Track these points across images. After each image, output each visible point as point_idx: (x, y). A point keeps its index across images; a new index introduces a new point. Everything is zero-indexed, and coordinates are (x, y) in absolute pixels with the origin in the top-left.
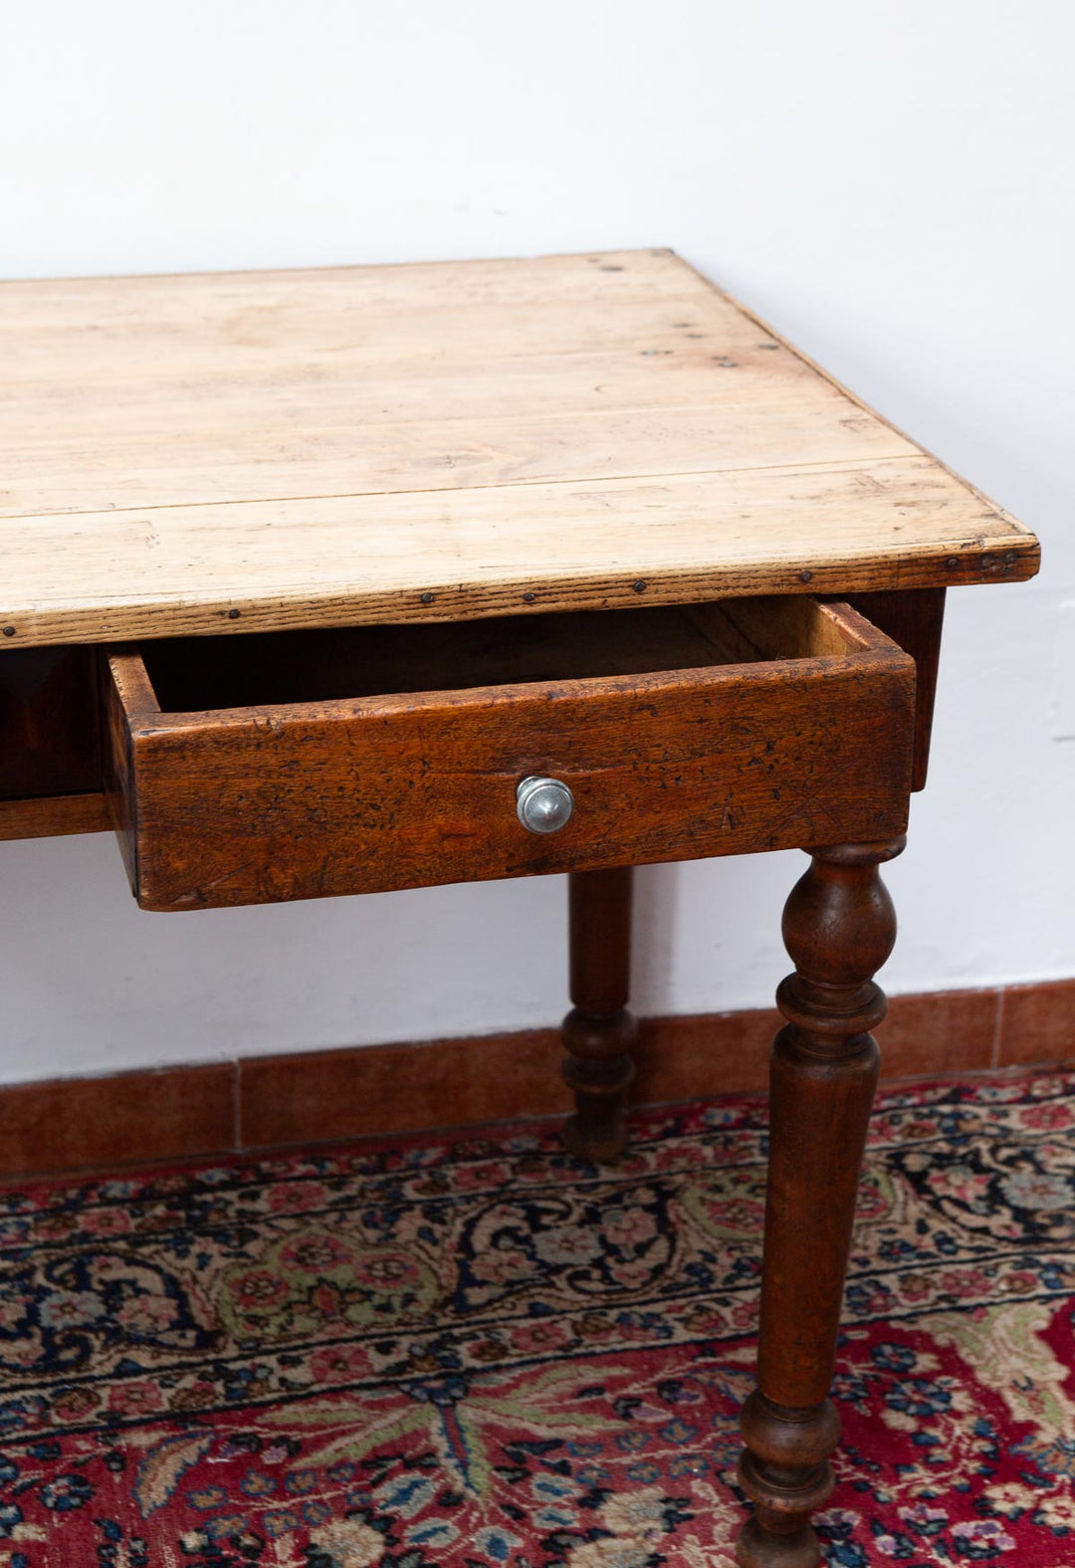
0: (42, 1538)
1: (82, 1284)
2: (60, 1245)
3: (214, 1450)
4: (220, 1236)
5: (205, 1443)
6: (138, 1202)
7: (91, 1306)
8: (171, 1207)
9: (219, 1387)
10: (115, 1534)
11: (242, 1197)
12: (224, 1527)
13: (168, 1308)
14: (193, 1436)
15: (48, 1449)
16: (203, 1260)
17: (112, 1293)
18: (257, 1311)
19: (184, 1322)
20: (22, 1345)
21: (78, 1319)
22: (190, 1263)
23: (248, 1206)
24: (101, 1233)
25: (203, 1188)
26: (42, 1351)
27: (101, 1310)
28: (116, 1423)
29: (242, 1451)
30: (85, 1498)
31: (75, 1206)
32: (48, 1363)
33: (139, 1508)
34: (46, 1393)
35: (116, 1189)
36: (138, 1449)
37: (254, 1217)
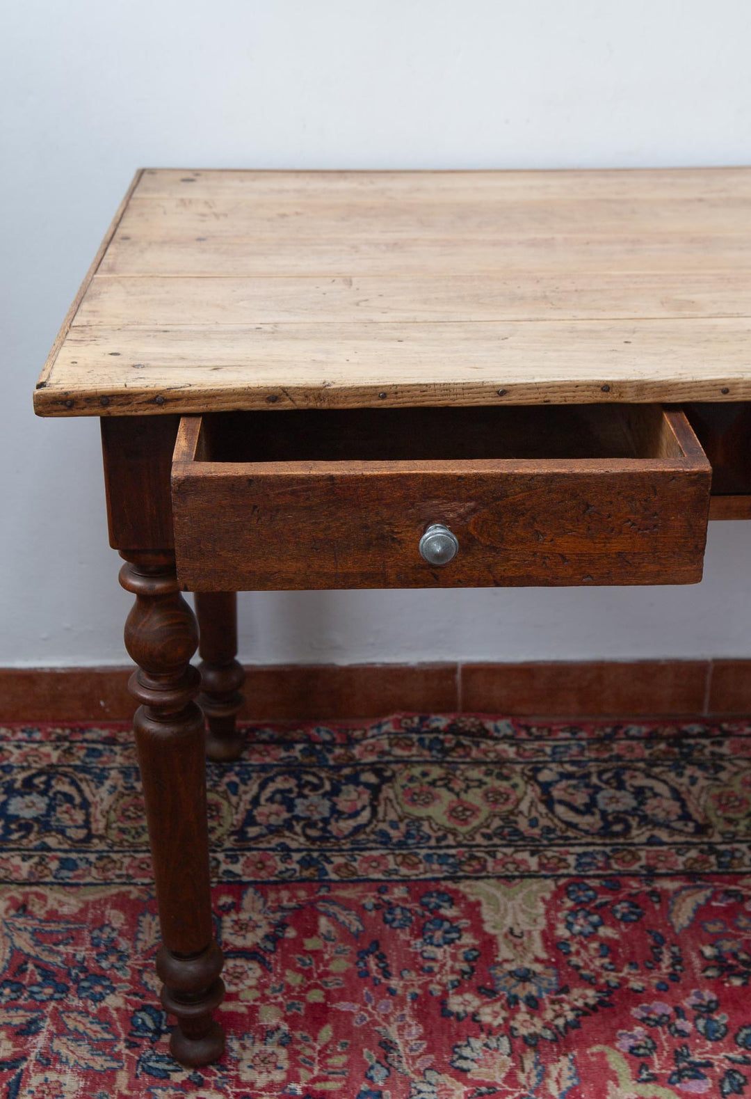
0: (617, 937)
1: (621, 786)
2: (605, 761)
3: (714, 897)
4: (701, 766)
5: (708, 893)
6: (650, 739)
7: (628, 801)
8: (669, 745)
9: (713, 859)
10: (660, 942)
11: (713, 743)
12: (727, 946)
13: (675, 807)
14: (700, 888)
15: (613, 884)
16: (693, 781)
17: (639, 792)
18: (730, 815)
19: (686, 817)
20: (588, 819)
21: (621, 807)
22: (685, 780)
23: (717, 749)
24: (628, 756)
25: (687, 735)
26: (601, 824)
27: (634, 803)
28: (651, 874)
29: (732, 901)
30: (640, 916)
31: (611, 738)
32: (605, 832)
33: (672, 927)
34: (608, 849)
35: (634, 731)
36: (667, 891)
37: (722, 757)
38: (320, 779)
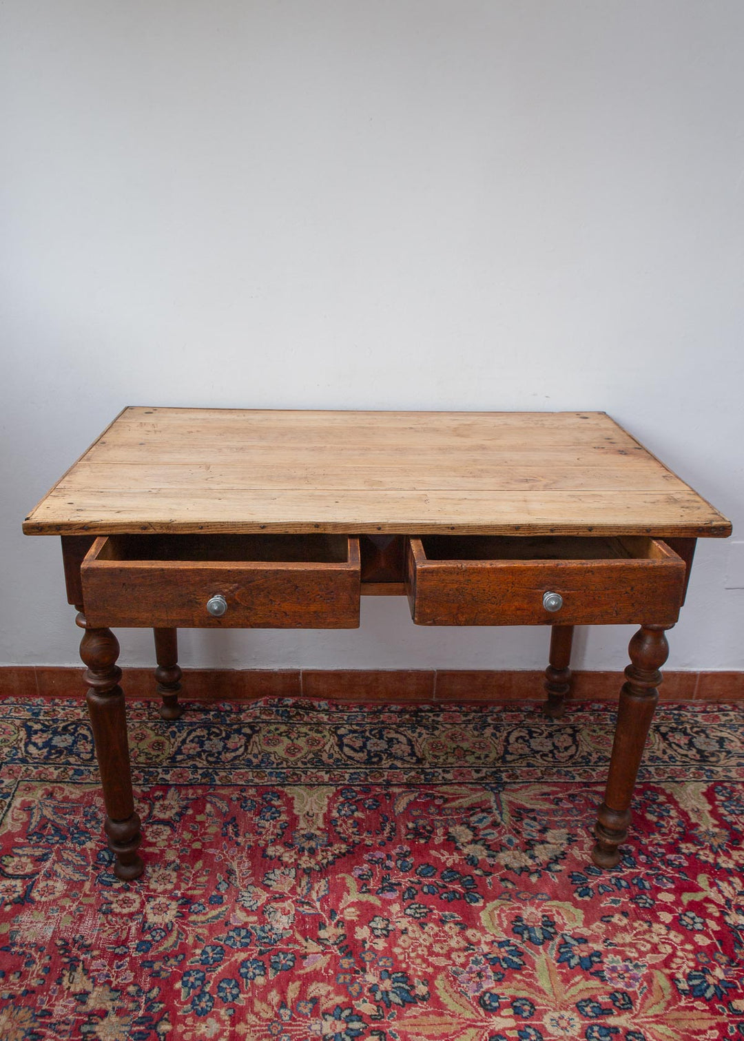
0: (363, 817)
1: (381, 737)
2: (375, 724)
3: (419, 797)
4: (426, 727)
5: (417, 794)
6: (401, 713)
7: (383, 745)
8: (411, 716)
9: (422, 777)
10: (386, 820)
11: (434, 715)
12: (421, 822)
13: (408, 749)
14: (413, 792)
15: (367, 789)
16: (420, 735)
17: (390, 741)
18: (437, 754)
19: (413, 754)
20: (361, 754)
21: (379, 749)
22: (416, 735)
23: (436, 719)
24: (388, 721)
25: (422, 711)
26: (367, 757)
27: (387, 747)
28: (389, 784)
29: (429, 798)
30: (378, 806)
31: (380, 712)
32: (368, 762)
33: (394, 812)
34: (367, 771)
35: (394, 708)
36: (395, 793)
37: (438, 722)
38: (221, 731)
